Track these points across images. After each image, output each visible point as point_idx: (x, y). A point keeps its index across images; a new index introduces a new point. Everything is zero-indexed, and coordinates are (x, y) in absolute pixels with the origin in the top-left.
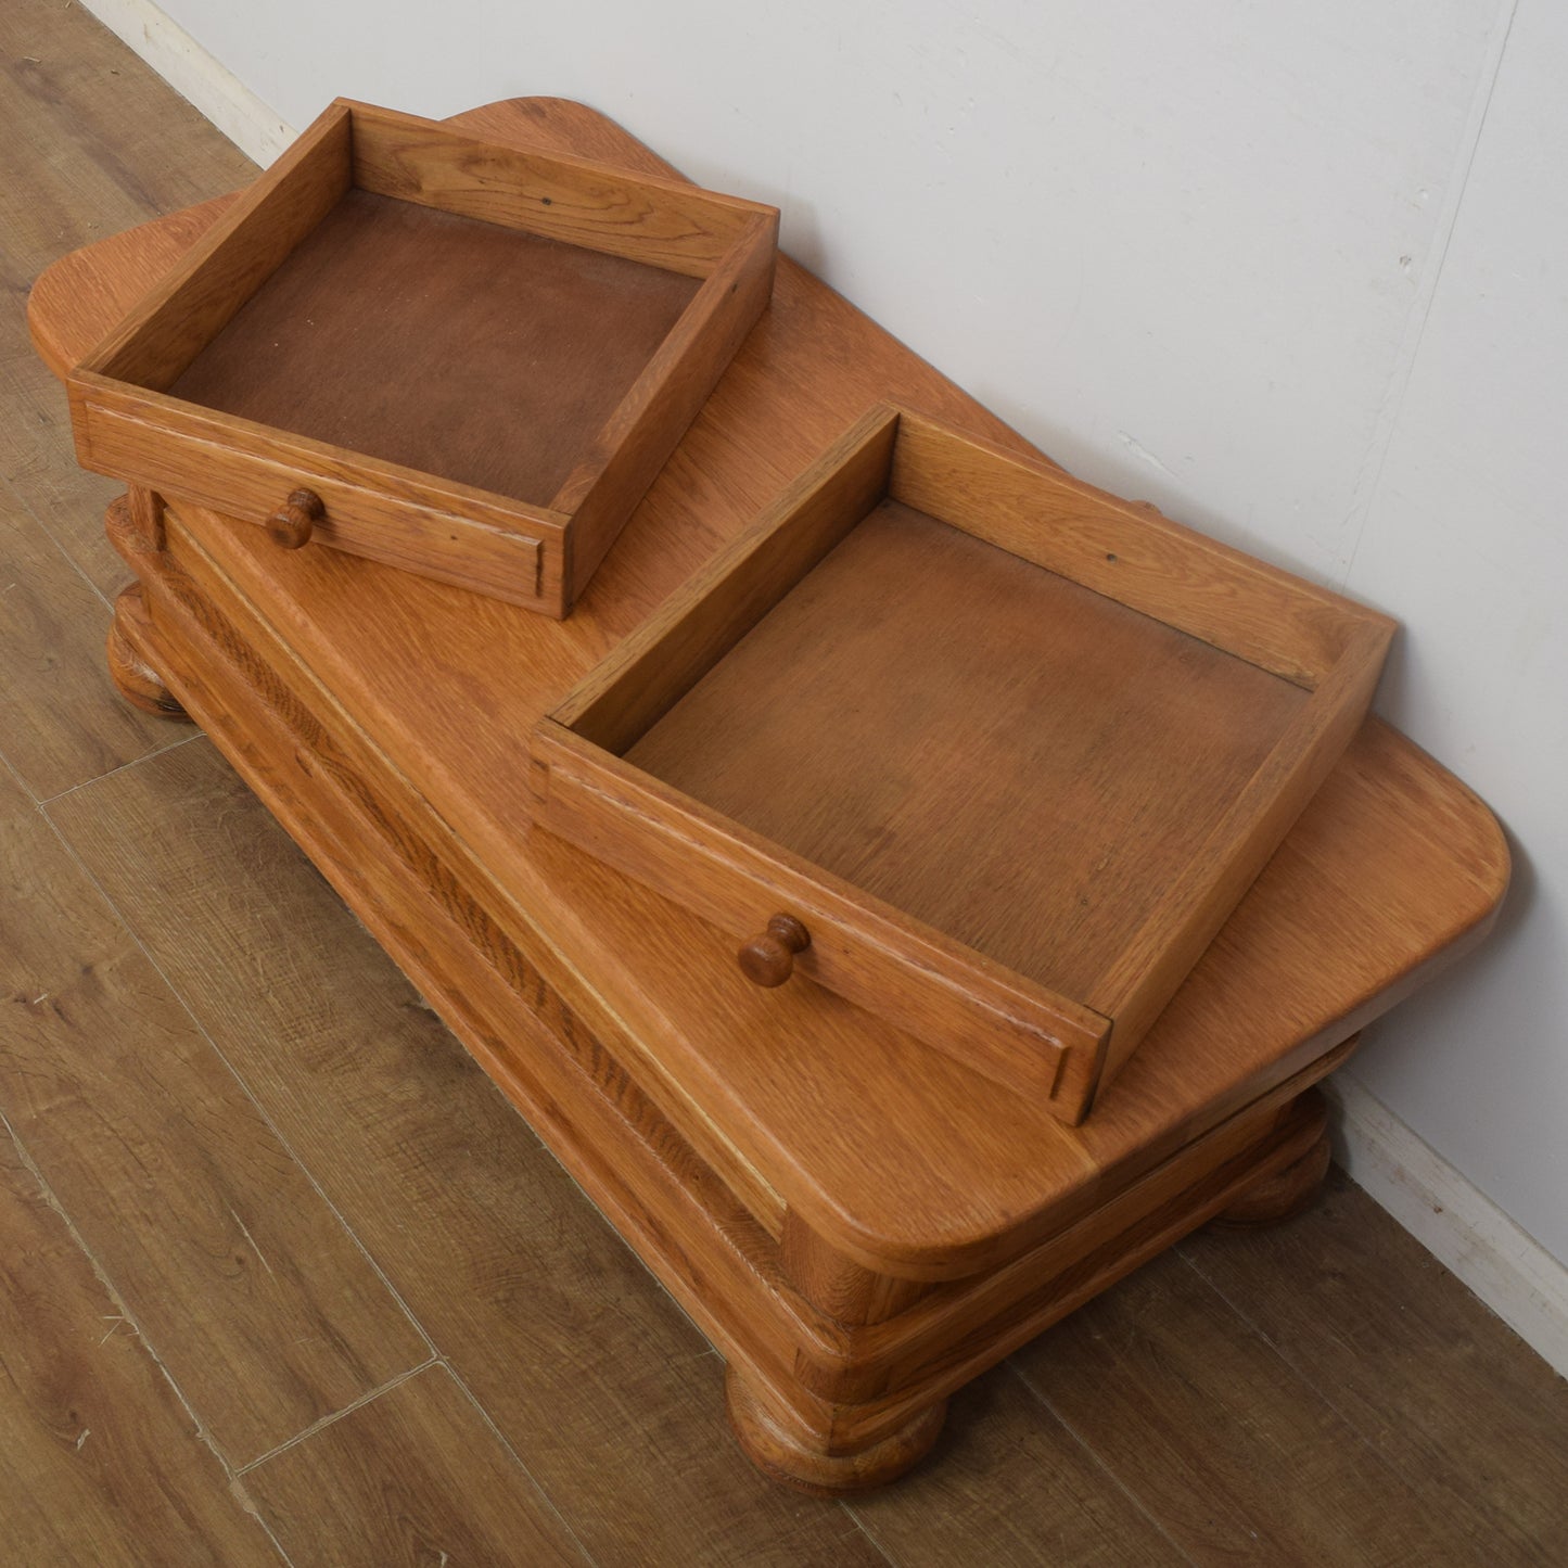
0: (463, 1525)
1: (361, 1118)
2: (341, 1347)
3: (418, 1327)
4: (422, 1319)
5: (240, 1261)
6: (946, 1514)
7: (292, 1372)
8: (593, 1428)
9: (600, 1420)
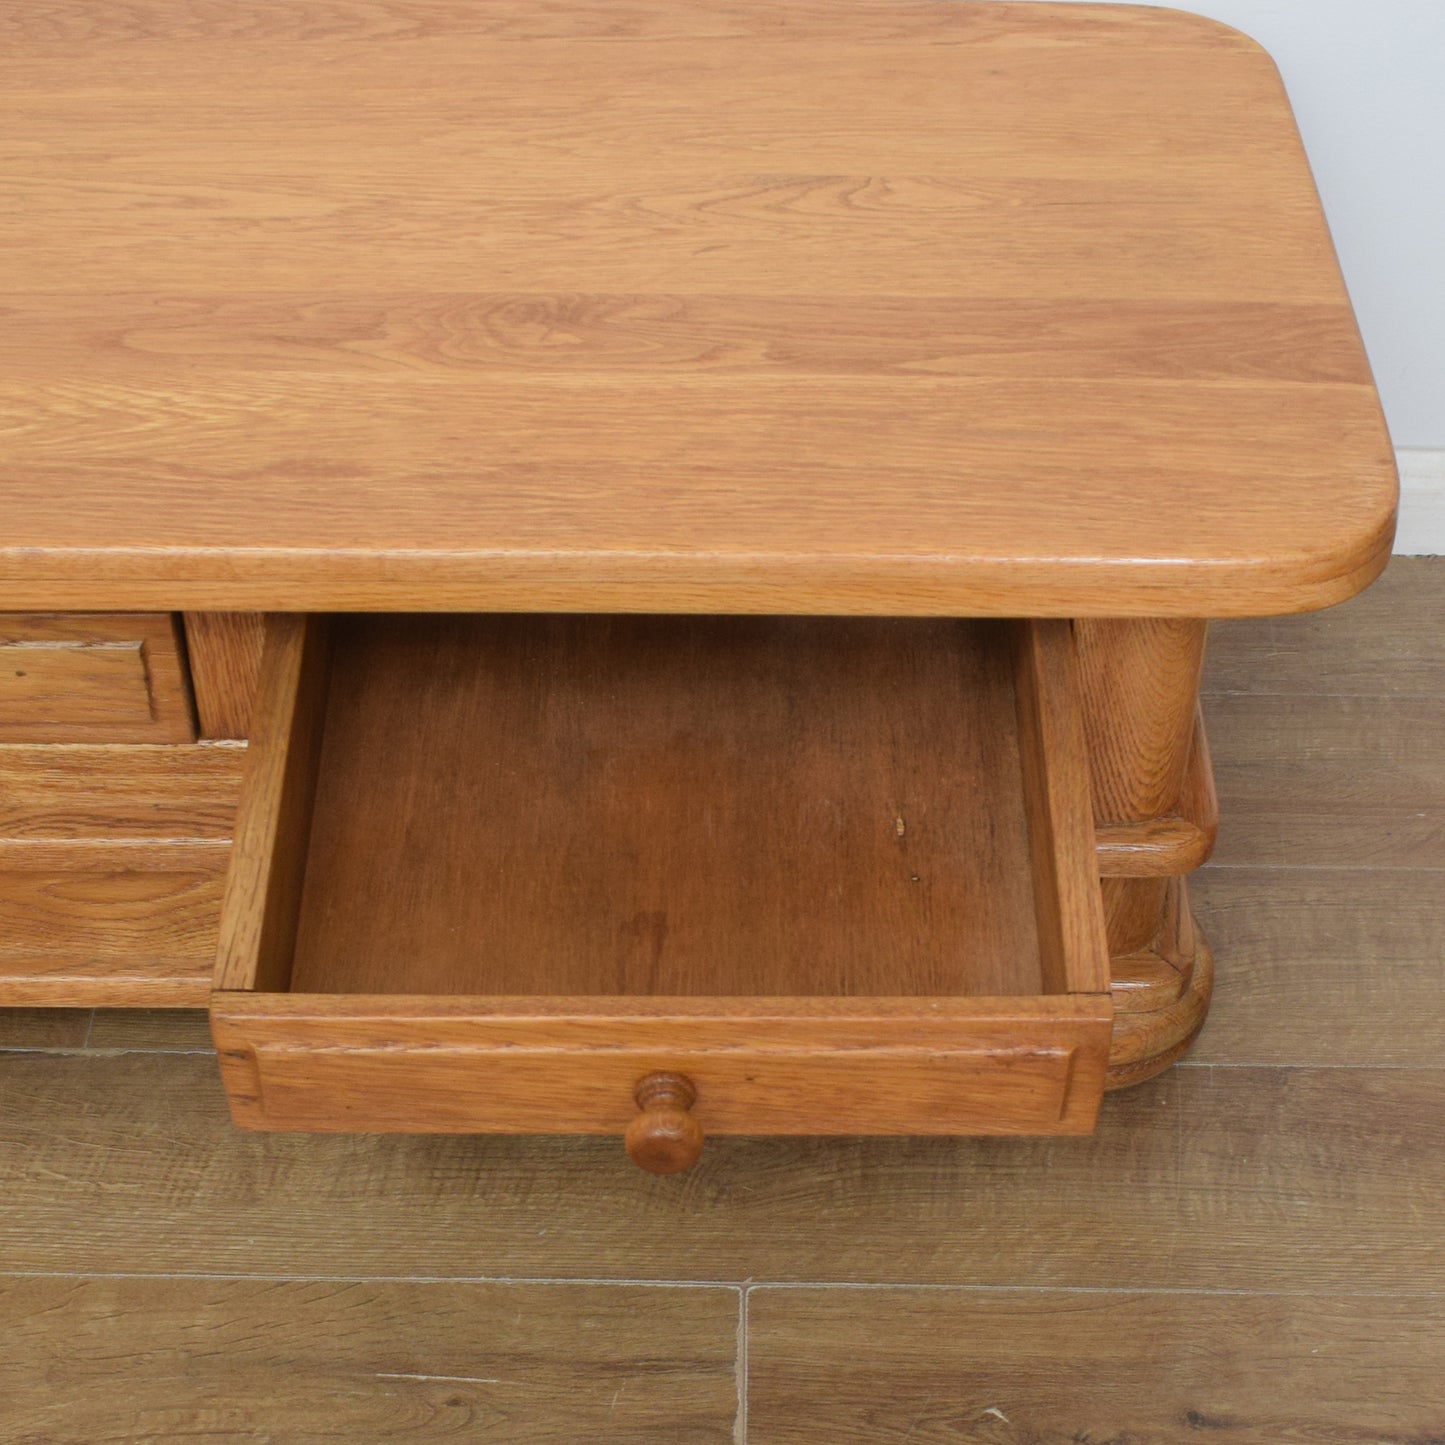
0: (968, 1375)
1: (364, 1192)
2: (654, 1366)
3: (691, 1285)
4: (682, 1275)
5: (455, 1402)
6: (1244, 998)
7: (649, 1428)
8: (937, 1204)
9: (933, 1194)
